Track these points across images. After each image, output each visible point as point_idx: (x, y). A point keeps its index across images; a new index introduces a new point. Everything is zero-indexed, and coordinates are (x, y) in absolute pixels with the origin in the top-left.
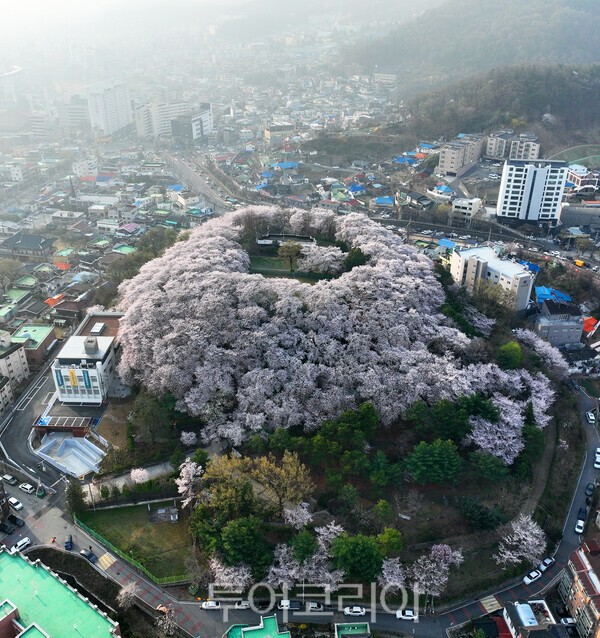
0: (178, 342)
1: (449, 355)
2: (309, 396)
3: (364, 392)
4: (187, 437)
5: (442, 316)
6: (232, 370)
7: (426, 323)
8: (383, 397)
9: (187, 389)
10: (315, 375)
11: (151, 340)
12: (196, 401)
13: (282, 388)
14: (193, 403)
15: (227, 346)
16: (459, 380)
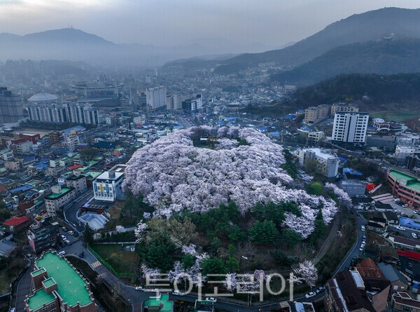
0: (148, 171)
1: (279, 183)
2: (205, 198)
3: (233, 197)
4: (146, 215)
5: (281, 169)
6: (171, 185)
7: (272, 171)
8: (242, 199)
9: (149, 193)
10: (210, 188)
11: (137, 171)
12: (152, 198)
13: (193, 194)
14: (151, 198)
15: (170, 174)
16: (281, 194)
